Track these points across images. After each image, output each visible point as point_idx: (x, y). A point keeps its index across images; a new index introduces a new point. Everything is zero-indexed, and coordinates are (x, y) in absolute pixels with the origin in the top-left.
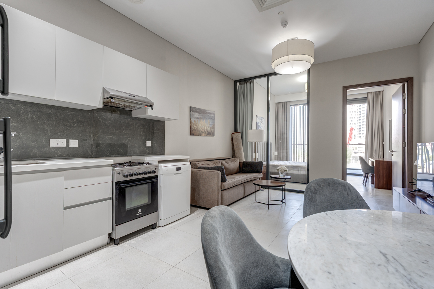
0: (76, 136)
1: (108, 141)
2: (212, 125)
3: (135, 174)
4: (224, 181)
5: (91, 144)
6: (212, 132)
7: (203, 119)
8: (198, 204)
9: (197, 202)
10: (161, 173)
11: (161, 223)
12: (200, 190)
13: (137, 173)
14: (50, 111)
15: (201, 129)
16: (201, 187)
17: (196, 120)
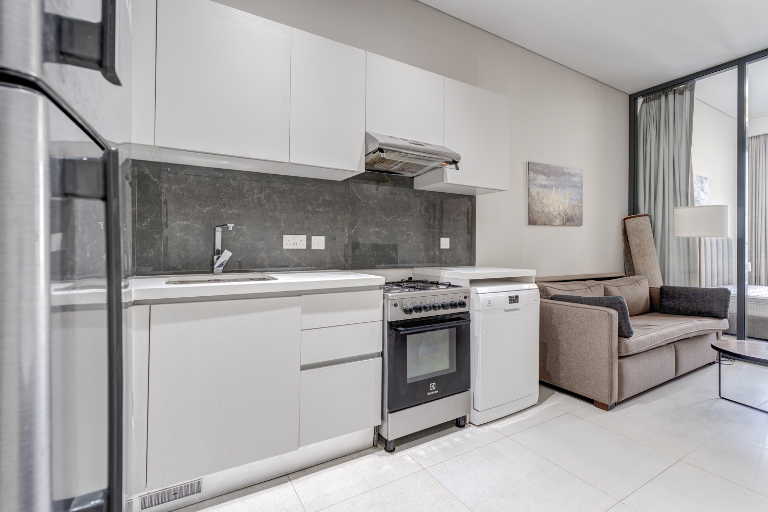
0: (322, 229)
1: (373, 239)
2: (577, 200)
3: (425, 308)
4: (627, 335)
5: (345, 245)
6: (577, 215)
7: (557, 188)
8: (553, 380)
9: (552, 376)
10: (476, 307)
11: (475, 417)
12: (561, 350)
13: (430, 306)
14: (284, 186)
15: (552, 211)
16: (564, 344)
17: (541, 190)
